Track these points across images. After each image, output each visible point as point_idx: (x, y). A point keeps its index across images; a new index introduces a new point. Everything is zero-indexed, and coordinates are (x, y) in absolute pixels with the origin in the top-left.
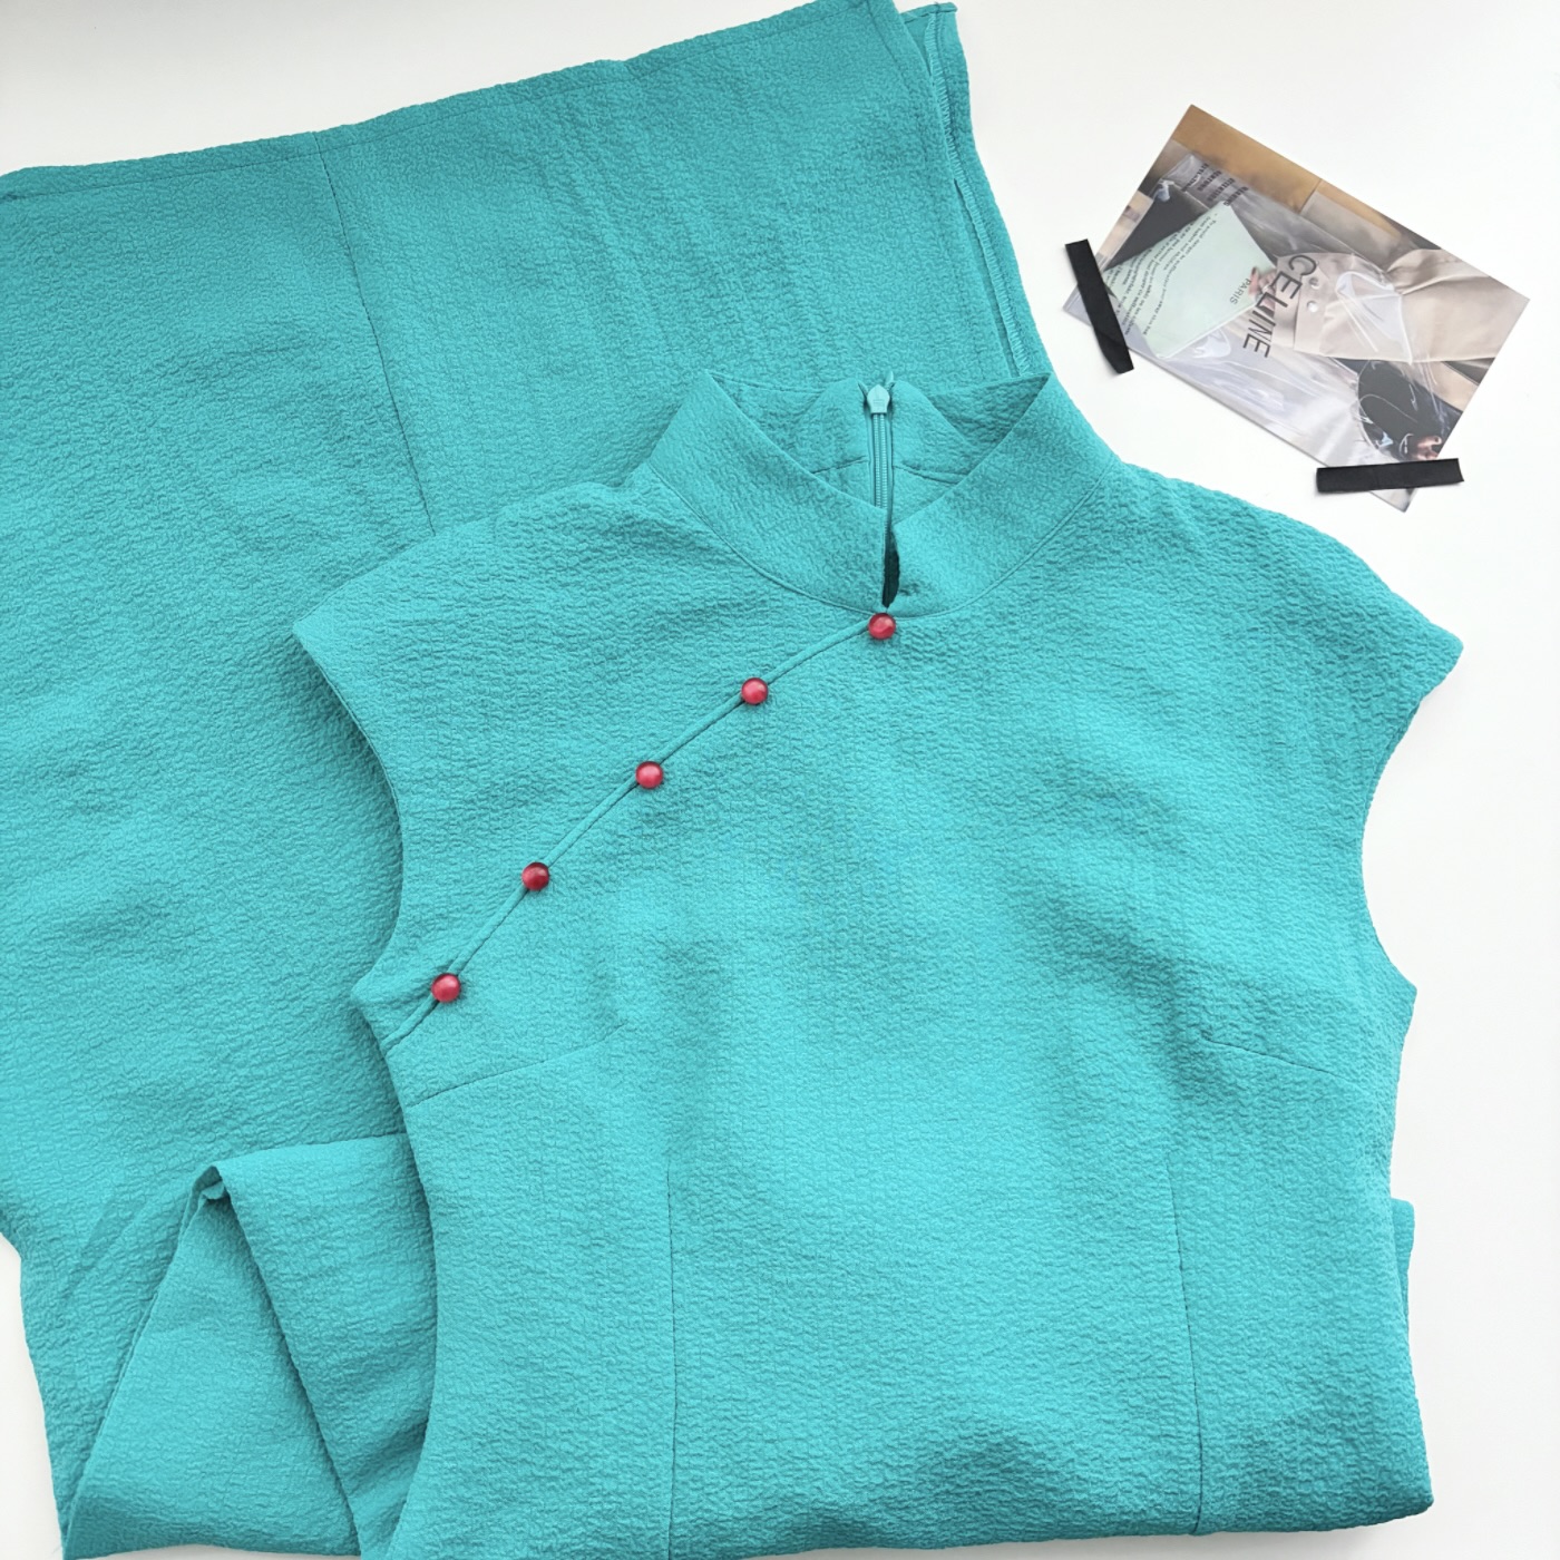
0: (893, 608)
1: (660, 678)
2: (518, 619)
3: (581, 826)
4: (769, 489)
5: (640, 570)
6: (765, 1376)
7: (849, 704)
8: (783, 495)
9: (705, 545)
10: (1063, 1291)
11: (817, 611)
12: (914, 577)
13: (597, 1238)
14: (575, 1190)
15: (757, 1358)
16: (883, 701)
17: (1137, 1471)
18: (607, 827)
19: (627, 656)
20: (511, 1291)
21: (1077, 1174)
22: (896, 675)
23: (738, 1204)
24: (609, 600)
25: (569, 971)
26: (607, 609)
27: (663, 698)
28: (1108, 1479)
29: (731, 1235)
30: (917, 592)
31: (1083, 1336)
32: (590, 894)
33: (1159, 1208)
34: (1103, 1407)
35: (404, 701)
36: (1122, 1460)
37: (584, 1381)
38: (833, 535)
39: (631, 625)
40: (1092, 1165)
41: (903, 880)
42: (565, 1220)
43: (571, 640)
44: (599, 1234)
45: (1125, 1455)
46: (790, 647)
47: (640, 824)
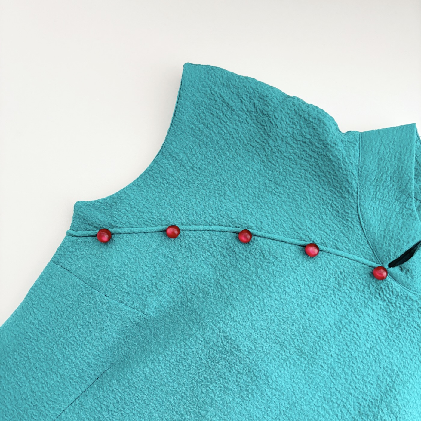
0: (391, 270)
1: (284, 207)
2: (260, 139)
3: (206, 227)
4: (393, 185)
5: (318, 165)
7: (337, 287)
8: (395, 192)
9: (350, 181)
11: (362, 243)
12: (411, 267)
13: (59, 373)
14: (70, 350)
16: (351, 298)
18: (213, 237)
19: (281, 188)
20: (16, 357)
22: (366, 293)
23: (113, 409)
24: (296, 163)
25: (150, 273)
26: (293, 166)
27: (278, 214)
29: (100, 415)
30: (406, 273)
32: (184, 254)
35: (195, 125)
38: (397, 223)
39: (294, 179)
42: (56, 356)
43: (269, 163)
44: (61, 372)
46: (340, 245)
47: (225, 247)
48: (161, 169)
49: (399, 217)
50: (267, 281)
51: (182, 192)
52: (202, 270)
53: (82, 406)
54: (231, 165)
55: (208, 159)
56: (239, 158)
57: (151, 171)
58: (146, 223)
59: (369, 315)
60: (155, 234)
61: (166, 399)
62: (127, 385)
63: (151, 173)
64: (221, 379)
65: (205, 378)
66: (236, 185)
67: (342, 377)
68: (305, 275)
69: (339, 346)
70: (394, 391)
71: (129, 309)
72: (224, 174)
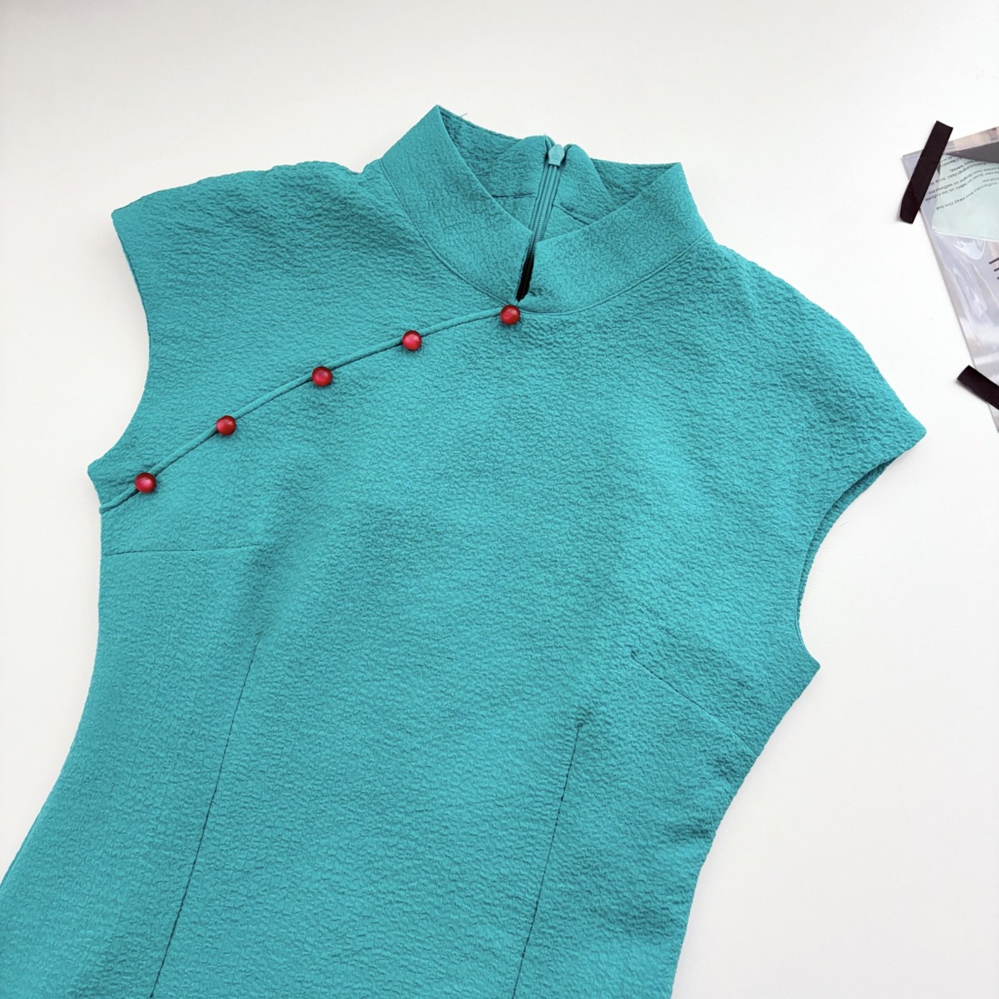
0: (523, 302)
1: (350, 311)
2: (264, 246)
3: (267, 396)
4: (456, 198)
5: (353, 232)
6: (277, 788)
7: (472, 366)
8: (465, 204)
9: (402, 226)
10: (482, 788)
11: (469, 293)
12: (540, 283)
13: (194, 676)
14: (190, 642)
15: (274, 776)
16: (498, 369)
17: (492, 913)
18: (284, 403)
19: (332, 290)
20: (132, 692)
21: (517, 718)
22: (513, 351)
23: (290, 680)
24: (328, 247)
25: (231, 493)
26: (326, 253)
27: (348, 325)
28: (473, 911)
29: (281, 698)
30: (541, 295)
31: (484, 820)
32: (261, 446)
33: (560, 757)
34: (483, 868)
35: (172, 280)
36: (485, 903)
37: (161, 760)
38: (493, 241)
39: (340, 269)
40: (529, 715)
41: (469, 493)
42: (178, 659)
43: (296, 269)
45: (487, 901)
46: (444, 314)
47: (307, 407)
48: (166, 361)
49: (491, 231)
50: (380, 412)
51: (211, 373)
52: (296, 452)
53: (251, 701)
54: (251, 302)
55: (216, 312)
56: (255, 287)
57: (154, 372)
58: (187, 437)
59: (532, 376)
60: (206, 443)
61: (350, 630)
62: (289, 641)
63: (156, 374)
64: (400, 563)
65: (380, 574)
66: (273, 322)
67: (547, 470)
68: (422, 376)
69: (519, 435)
70: (615, 445)
71: (233, 550)
72: (249, 318)
